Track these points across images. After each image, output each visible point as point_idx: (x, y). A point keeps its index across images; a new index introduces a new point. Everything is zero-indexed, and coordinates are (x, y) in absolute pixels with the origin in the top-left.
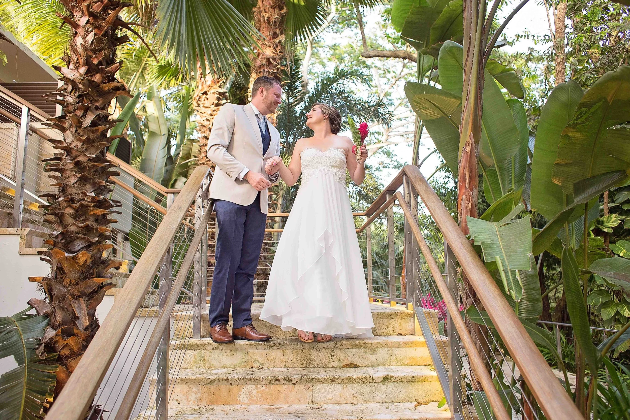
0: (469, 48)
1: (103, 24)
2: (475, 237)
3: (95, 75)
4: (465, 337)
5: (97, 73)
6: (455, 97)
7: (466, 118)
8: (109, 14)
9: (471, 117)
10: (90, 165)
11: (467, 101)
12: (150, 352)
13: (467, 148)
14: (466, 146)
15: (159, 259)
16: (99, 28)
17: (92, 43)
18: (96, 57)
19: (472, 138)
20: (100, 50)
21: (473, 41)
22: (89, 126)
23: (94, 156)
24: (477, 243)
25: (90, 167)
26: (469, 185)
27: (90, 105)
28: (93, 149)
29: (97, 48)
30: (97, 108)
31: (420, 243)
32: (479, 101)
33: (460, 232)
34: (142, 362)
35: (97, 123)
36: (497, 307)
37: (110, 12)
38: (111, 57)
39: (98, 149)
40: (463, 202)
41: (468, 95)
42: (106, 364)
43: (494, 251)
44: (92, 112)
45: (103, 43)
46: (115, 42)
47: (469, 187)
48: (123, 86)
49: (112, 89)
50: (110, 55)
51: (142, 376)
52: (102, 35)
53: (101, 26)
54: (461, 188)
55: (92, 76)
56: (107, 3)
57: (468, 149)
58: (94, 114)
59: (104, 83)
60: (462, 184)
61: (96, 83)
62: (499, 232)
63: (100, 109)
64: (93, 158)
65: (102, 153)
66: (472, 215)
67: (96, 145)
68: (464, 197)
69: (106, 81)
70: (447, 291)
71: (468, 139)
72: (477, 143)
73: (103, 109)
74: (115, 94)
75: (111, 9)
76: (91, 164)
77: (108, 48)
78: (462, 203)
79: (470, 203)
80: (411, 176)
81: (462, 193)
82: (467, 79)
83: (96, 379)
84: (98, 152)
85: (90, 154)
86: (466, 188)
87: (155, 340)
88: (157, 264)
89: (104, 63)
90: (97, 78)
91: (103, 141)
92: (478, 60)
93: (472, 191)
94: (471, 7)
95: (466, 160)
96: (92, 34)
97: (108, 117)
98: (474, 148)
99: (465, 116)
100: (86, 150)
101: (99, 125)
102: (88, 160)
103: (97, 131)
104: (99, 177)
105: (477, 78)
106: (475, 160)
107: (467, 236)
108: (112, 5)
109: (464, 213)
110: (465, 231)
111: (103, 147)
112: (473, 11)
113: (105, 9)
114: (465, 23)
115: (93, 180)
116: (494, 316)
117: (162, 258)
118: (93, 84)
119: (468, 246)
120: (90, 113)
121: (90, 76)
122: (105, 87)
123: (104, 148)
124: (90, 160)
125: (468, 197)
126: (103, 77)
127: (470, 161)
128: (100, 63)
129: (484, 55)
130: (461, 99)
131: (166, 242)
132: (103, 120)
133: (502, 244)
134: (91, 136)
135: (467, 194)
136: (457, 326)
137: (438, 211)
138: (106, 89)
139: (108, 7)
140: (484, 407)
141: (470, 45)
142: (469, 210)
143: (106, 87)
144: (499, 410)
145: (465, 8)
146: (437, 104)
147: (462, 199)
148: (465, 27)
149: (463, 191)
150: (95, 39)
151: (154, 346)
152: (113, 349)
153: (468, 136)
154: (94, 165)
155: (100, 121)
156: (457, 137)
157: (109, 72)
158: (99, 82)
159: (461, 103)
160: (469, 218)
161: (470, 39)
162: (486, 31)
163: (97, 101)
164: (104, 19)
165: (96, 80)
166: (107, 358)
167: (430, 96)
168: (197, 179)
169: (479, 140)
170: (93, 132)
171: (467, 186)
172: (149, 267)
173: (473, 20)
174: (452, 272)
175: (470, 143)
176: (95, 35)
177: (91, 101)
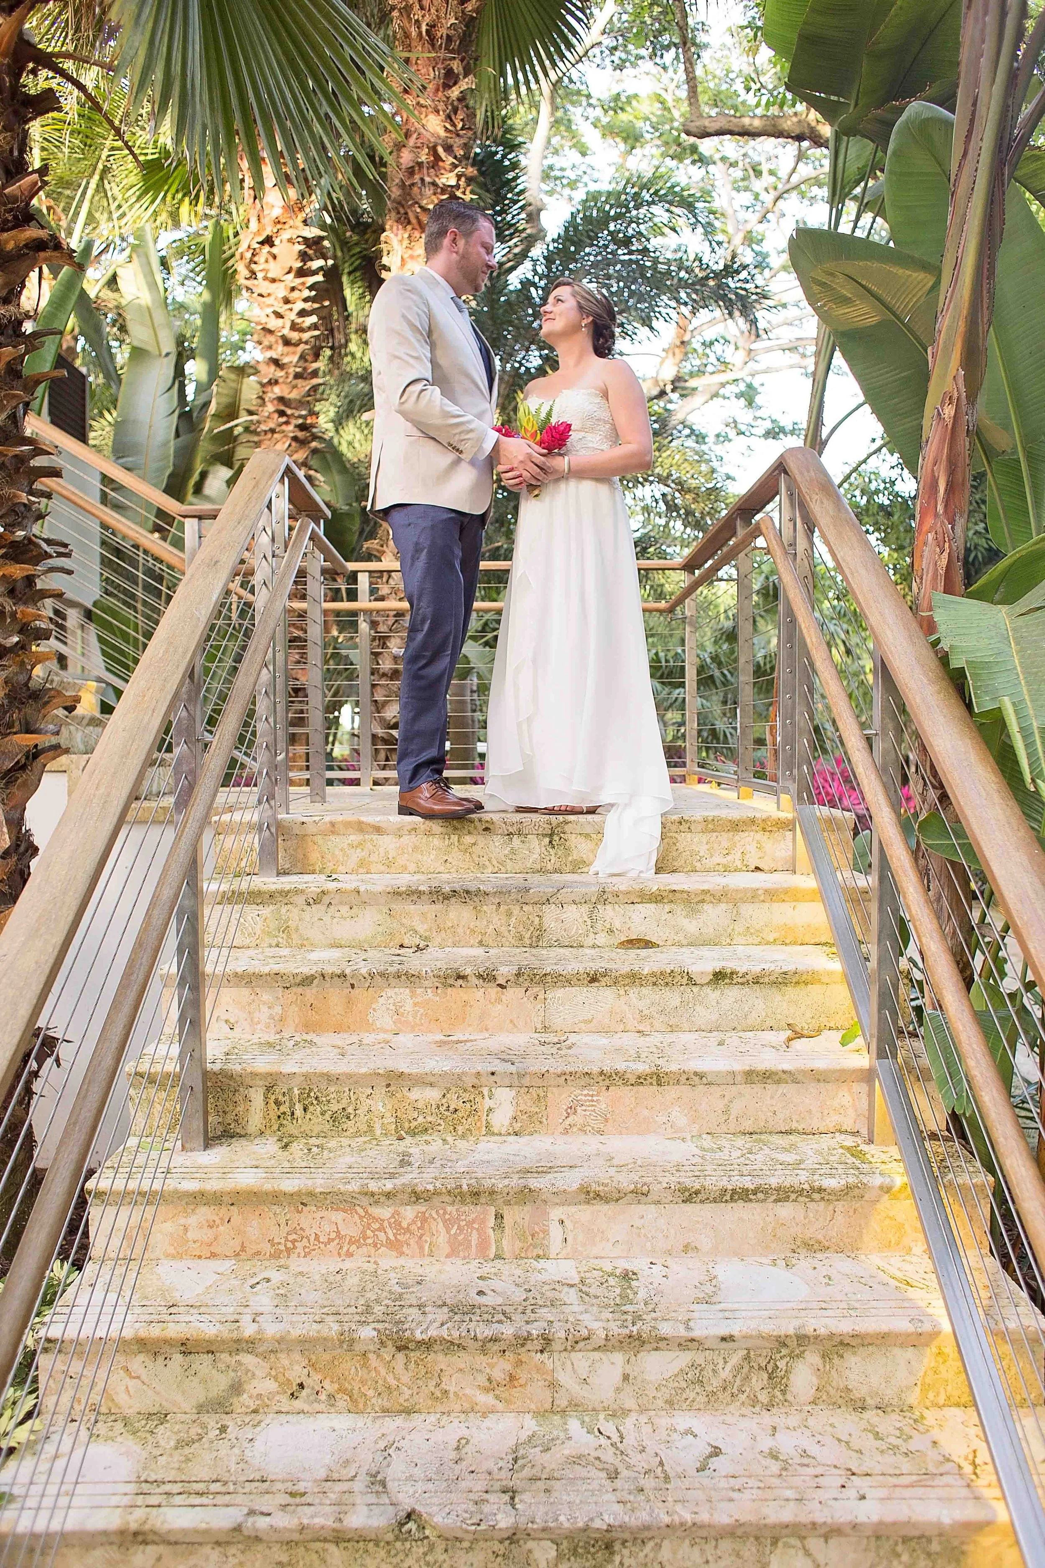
0: (970, 132)
2: (951, 647)
4: (911, 889)
6: (925, 267)
7: (949, 328)
9: (962, 327)
11: (955, 280)
12: (157, 921)
13: (946, 411)
14: (943, 404)
15: (169, 697)
19: (961, 382)
21: (981, 111)
24: (956, 662)
26: (946, 507)
31: (814, 653)
32: (985, 281)
33: (914, 625)
34: (139, 944)
36: (993, 822)
38: (16, 153)
40: (927, 549)
41: (957, 265)
43: (999, 682)
46: (22, 110)
47: (946, 511)
48: (54, 238)
49: (26, 246)
50: (12, 150)
51: (141, 977)
54: (923, 514)
57: (949, 412)
59: (5, 230)
60: (928, 503)
62: (1013, 630)
65: (14, 420)
66: (949, 590)
68: (930, 536)
69: (10, 223)
70: (873, 776)
71: (949, 386)
72: (972, 396)
73: (6, 300)
74: (35, 261)
77: (7, 129)
78: (926, 554)
79: (946, 555)
80: (799, 478)
81: (925, 528)
82: (957, 219)
83: (36, 988)
84: (4, 416)
86: (936, 515)
87: (167, 893)
88: (164, 709)
91: (12, 388)
92: (992, 166)
93: (952, 522)
94: (986, 5)
95: (942, 441)
97: (19, 323)
98: (964, 409)
99: (945, 323)
104: (12, 483)
105: (984, 220)
106: (964, 442)
107: (933, 638)
109: (928, 578)
110: (929, 626)
111: (14, 403)
112: (991, 20)
114: (964, 55)
116: (982, 844)
117: (176, 695)
119: (933, 663)
122: (7, 242)
123: (17, 407)
125: (940, 537)
127: (951, 445)
129: (1009, 147)
130: (936, 271)
131: (185, 653)
132: (10, 332)
133: (1021, 664)
135: (940, 530)
136: (894, 863)
137: (863, 572)
138: (11, 245)
140: (946, 1050)
141: (972, 121)
142: (942, 572)
143: (11, 240)
144: (978, 1062)
145: (969, 8)
146: (874, 289)
147: (925, 544)
148: (963, 68)
149: (930, 521)
151: (166, 907)
152: (71, 918)
153: (950, 379)
155: (2, 334)
156: (925, 377)
157: (14, 199)
159: (938, 283)
160: (939, 596)
161: (975, 104)
162: (1021, 79)
167: (855, 267)
168: (256, 485)
169: (979, 389)
171: (940, 508)
172: (146, 718)
173: (988, 47)
174: (890, 726)
175: (956, 395)
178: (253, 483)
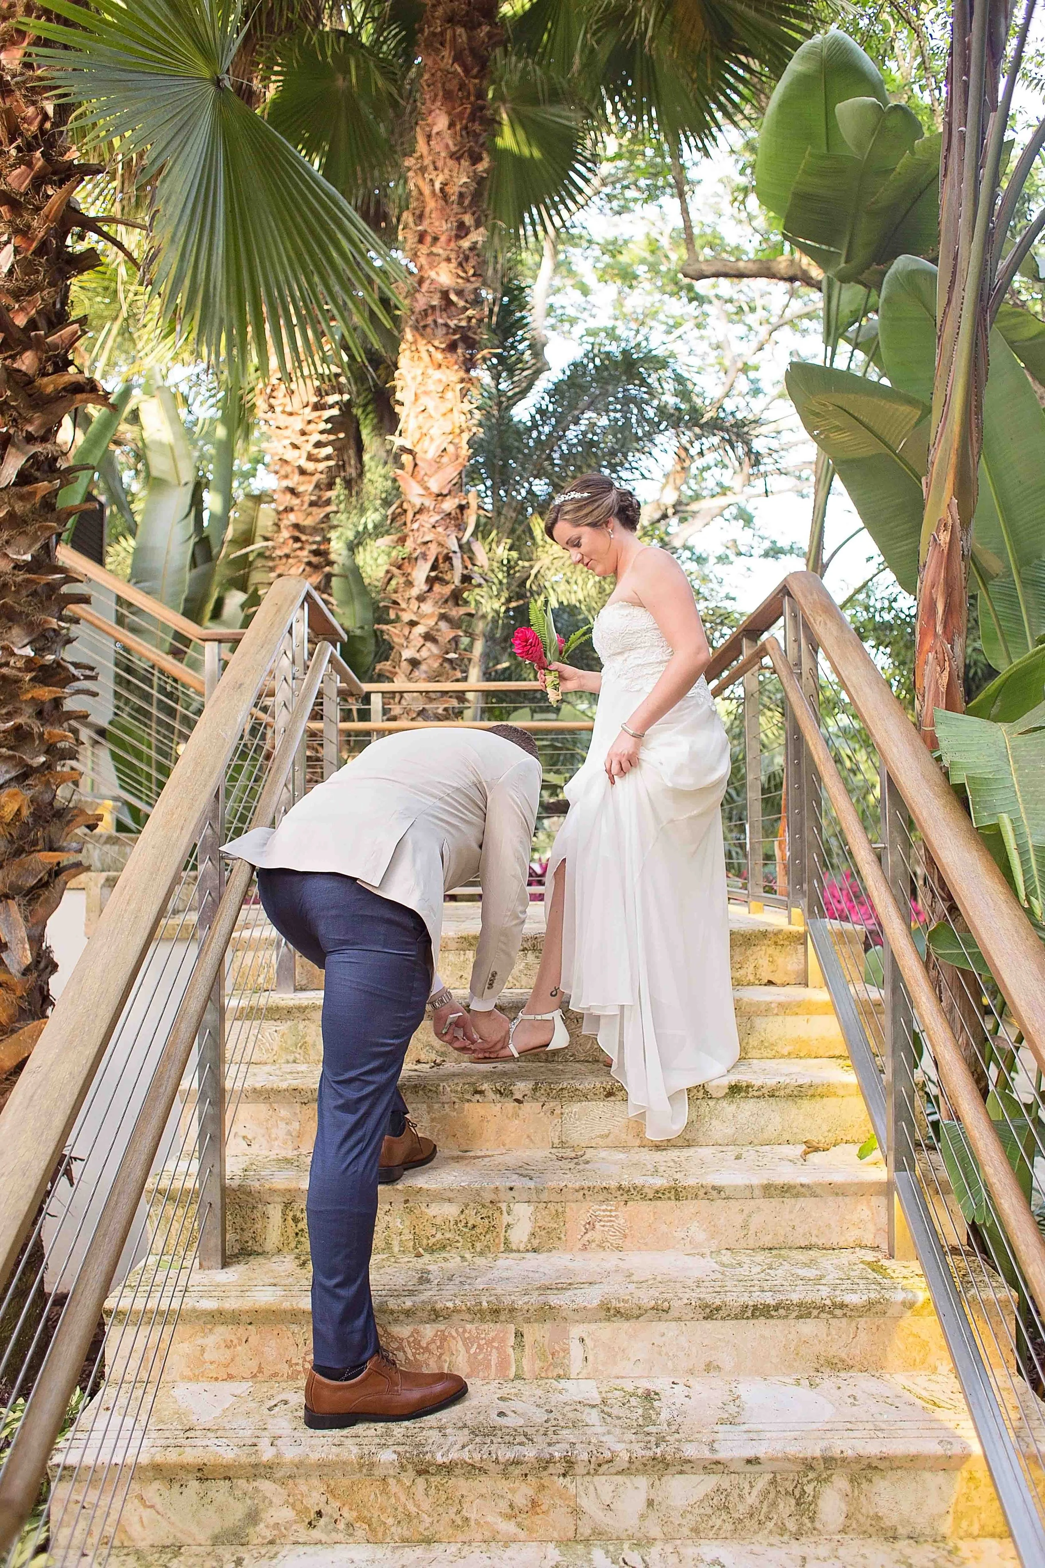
0: (953, 282)
1: (35, 224)
2: (952, 762)
3: (21, 353)
4: (924, 999)
5: (25, 349)
7: (942, 460)
8: (49, 197)
9: (953, 459)
10: (19, 579)
11: (944, 417)
13: (942, 537)
14: (938, 531)
15: (196, 817)
16: (23, 232)
17: (11, 272)
18: (22, 309)
19: (955, 509)
20: (31, 292)
21: (962, 264)
22: (14, 484)
23: (28, 557)
24: (955, 779)
25: (19, 586)
26: (945, 627)
27: (11, 431)
28: (23, 541)
29: (22, 285)
30: (30, 439)
31: (821, 768)
32: (974, 417)
33: (919, 742)
35: (31, 475)
36: (1002, 932)
37: (50, 192)
38: (58, 306)
39: (35, 539)
40: (927, 669)
41: (946, 403)
42: (89, 1065)
43: (997, 798)
44: (18, 449)
45: (37, 272)
46: (67, 268)
47: (944, 632)
48: (91, 381)
49: (64, 389)
50: (54, 304)
51: (169, 1090)
52: (34, 253)
53: (29, 227)
54: (923, 634)
55: (13, 358)
56: (42, 168)
57: (944, 538)
58: (24, 454)
59: (45, 374)
60: (927, 623)
61: (25, 374)
62: (1012, 747)
63: (35, 439)
64: (27, 563)
65: (47, 550)
66: (950, 706)
67: (30, 529)
68: (931, 656)
69: (50, 369)
70: (883, 889)
71: (943, 513)
72: (965, 524)
73: (44, 439)
74: (72, 402)
75: (52, 183)
76: (21, 576)
77: (51, 285)
78: (927, 672)
79: (946, 673)
80: (802, 601)
81: (926, 647)
82: (945, 361)
83: (70, 1100)
84: (37, 546)
85: (19, 553)
86: (936, 635)
87: (194, 1006)
88: (192, 827)
89: (42, 323)
90: (27, 362)
91: (46, 520)
92: (974, 314)
93: (951, 642)
94: (961, 174)
95: (939, 565)
96: (10, 248)
97: (55, 459)
98: (959, 535)
99: (937, 455)
100: (7, 542)
101: (37, 480)
102: (14, 568)
103: (33, 494)
104: (43, 609)
105: (970, 361)
106: (959, 567)
107: (937, 754)
108: (54, 173)
109: (929, 697)
110: (932, 743)
111: (47, 534)
112: (966, 186)
113: (38, 182)
114: (944, 216)
115: (27, 615)
117: (204, 812)
118: (17, 376)
119: (938, 778)
120: (13, 450)
121: (10, 357)
122: (47, 385)
123: (49, 538)
124: (17, 567)
125: (940, 656)
126: (40, 359)
127: (948, 569)
128: (32, 324)
129: (990, 295)
130: (927, 408)
131: (211, 773)
132: (46, 468)
133: (1019, 782)
134: (19, 507)
135: (939, 650)
136: (907, 974)
137: (867, 690)
138: (50, 389)
139: (43, 177)
140: (963, 1160)
141: (954, 273)
142: (943, 689)
143: (49, 384)
144: (996, 1170)
145: (945, 176)
146: (866, 420)
147: (926, 663)
148: (943, 227)
149: (930, 641)
150: (17, 262)
152: (103, 1030)
153: (944, 506)
154: (28, 581)
155: (38, 470)
156: (919, 504)
157: (55, 347)
158: (30, 372)
160: (942, 713)
161: (956, 258)
162: (997, 237)
163: (29, 421)
164: (38, 209)
165: (24, 368)
166: (91, 1051)
167: (846, 399)
168: (278, 611)
169: (972, 516)
170: (22, 498)
171: (939, 629)
172: (175, 836)
173: (966, 209)
174: (898, 839)
175: (950, 522)
176: (17, 251)
177: (15, 420)
178: (275, 609)
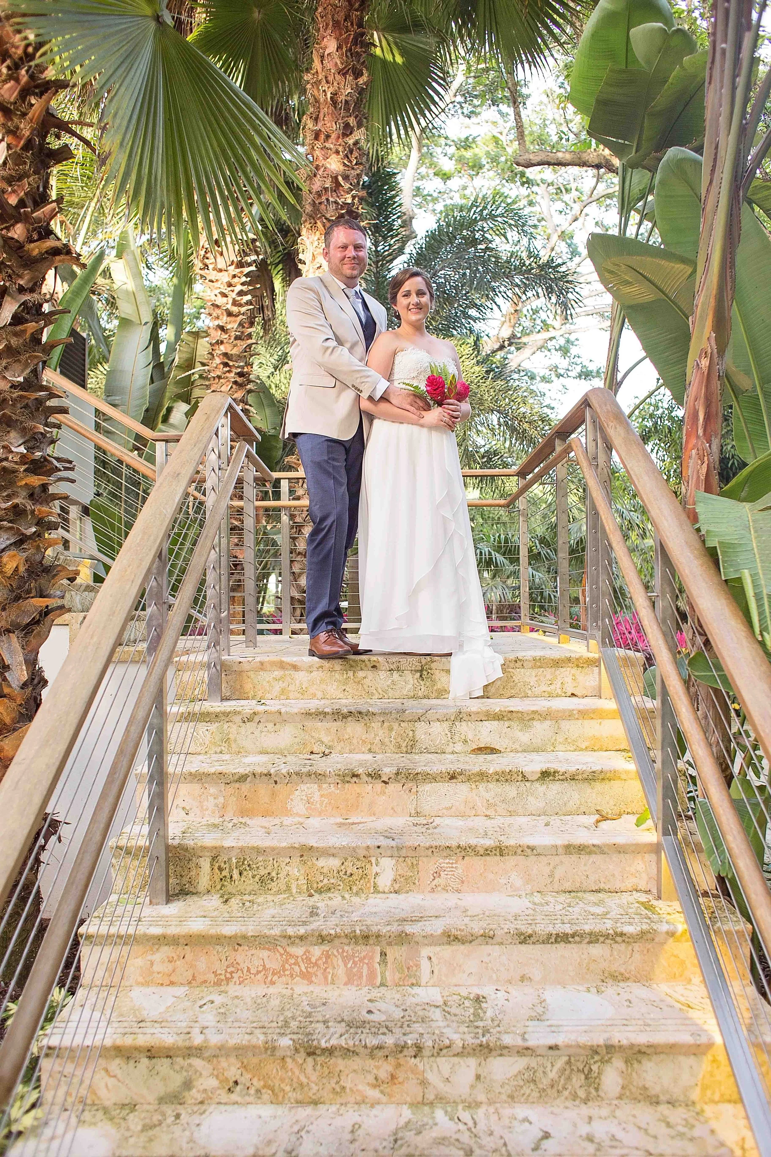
0: (714, 167)
1: (22, 126)
2: (708, 532)
3: (13, 225)
4: (684, 710)
5: (17, 222)
6: (683, 260)
7: (704, 303)
8: (32, 105)
9: (712, 303)
10: (14, 396)
11: (706, 270)
12: (134, 735)
13: (703, 362)
14: (700, 358)
15: (144, 572)
16: (13, 132)
17: (5, 163)
18: (14, 191)
19: (713, 341)
20: (20, 178)
21: (721, 152)
22: (10, 325)
23: (21, 379)
24: (710, 544)
25: (14, 400)
26: (705, 431)
27: (7, 284)
28: (17, 367)
29: (13, 173)
30: (21, 290)
31: (611, 536)
32: (728, 271)
33: (684, 517)
34: (121, 752)
35: (23, 317)
37: (33, 101)
38: (41, 189)
39: (27, 365)
40: (691, 462)
41: (707, 260)
42: (61, 757)
43: (741, 559)
44: (12, 298)
45: (25, 163)
46: (47, 160)
47: (704, 434)
48: (66, 246)
49: (46, 252)
50: (38, 187)
51: (121, 776)
52: (22, 149)
53: (18, 128)
54: (688, 436)
55: (8, 229)
56: (27, 83)
57: (705, 363)
58: (17, 301)
59: (32, 241)
60: (692, 428)
61: (17, 241)
62: (753, 521)
63: (26, 290)
64: (20, 384)
65: (35, 373)
66: (708, 489)
67: (23, 358)
68: (694, 452)
69: (36, 237)
70: (655, 627)
71: (705, 344)
72: (721, 351)
73: (32, 290)
74: (53, 262)
75: (35, 94)
76: (16, 394)
77: (35, 173)
78: (691, 464)
79: (705, 465)
80: (599, 411)
81: (690, 446)
82: (706, 226)
84: (28, 371)
85: (14, 376)
86: (698, 437)
87: (141, 714)
88: (140, 581)
89: (29, 202)
90: (18, 232)
91: (34, 351)
92: (730, 191)
93: (709, 442)
94: (722, 81)
95: (700, 383)
96: (4, 144)
97: (41, 305)
98: (716, 360)
99: (700, 300)
100: (6, 368)
101: (27, 321)
102: (11, 387)
103: (24, 331)
104: (33, 417)
105: (726, 228)
106: (716, 384)
107: (697, 526)
108: (36, 87)
109: (692, 483)
110: (694, 517)
111: (35, 361)
112: (726, 91)
113: (25, 93)
114: (708, 115)
115: (21, 423)
116: (735, 675)
117: (149, 570)
118: (11, 243)
119: (698, 545)
120: (9, 299)
121: (6, 228)
122: (33, 250)
123: (37, 364)
124: (13, 386)
125: (701, 452)
126: (28, 230)
127: (707, 387)
128: (22, 203)
129: (743, 177)
130: (694, 264)
131: (155, 540)
132: (34, 311)
133: (758, 546)
134: (14, 342)
135: (700, 448)
136: (671, 690)
137: (646, 478)
138: (36, 252)
139: (28, 90)
140: (712, 828)
141: (715, 160)
142: (703, 478)
143: (35, 249)
144: (735, 838)
145: (710, 83)
146: (649, 276)
147: (690, 457)
148: (707, 124)
149: (693, 441)
150: (10, 155)
151: (141, 724)
152: (72, 732)
153: (705, 339)
154: (21, 397)
155: (28, 313)
156: (687, 337)
157: (39, 220)
158: (21, 240)
159: (695, 271)
160: (701, 494)
161: (717, 148)
162: (749, 131)
163: (20, 277)
164: (24, 115)
165: (16, 237)
166: (62, 747)
167: (635, 260)
168: (207, 418)
169: (726, 346)
170: (16, 334)
171: (700, 432)
172: (128, 587)
173: (725, 110)
174: (668, 590)
175: (709, 351)
176: (9, 147)
177: (10, 276)
178: (205, 417)
